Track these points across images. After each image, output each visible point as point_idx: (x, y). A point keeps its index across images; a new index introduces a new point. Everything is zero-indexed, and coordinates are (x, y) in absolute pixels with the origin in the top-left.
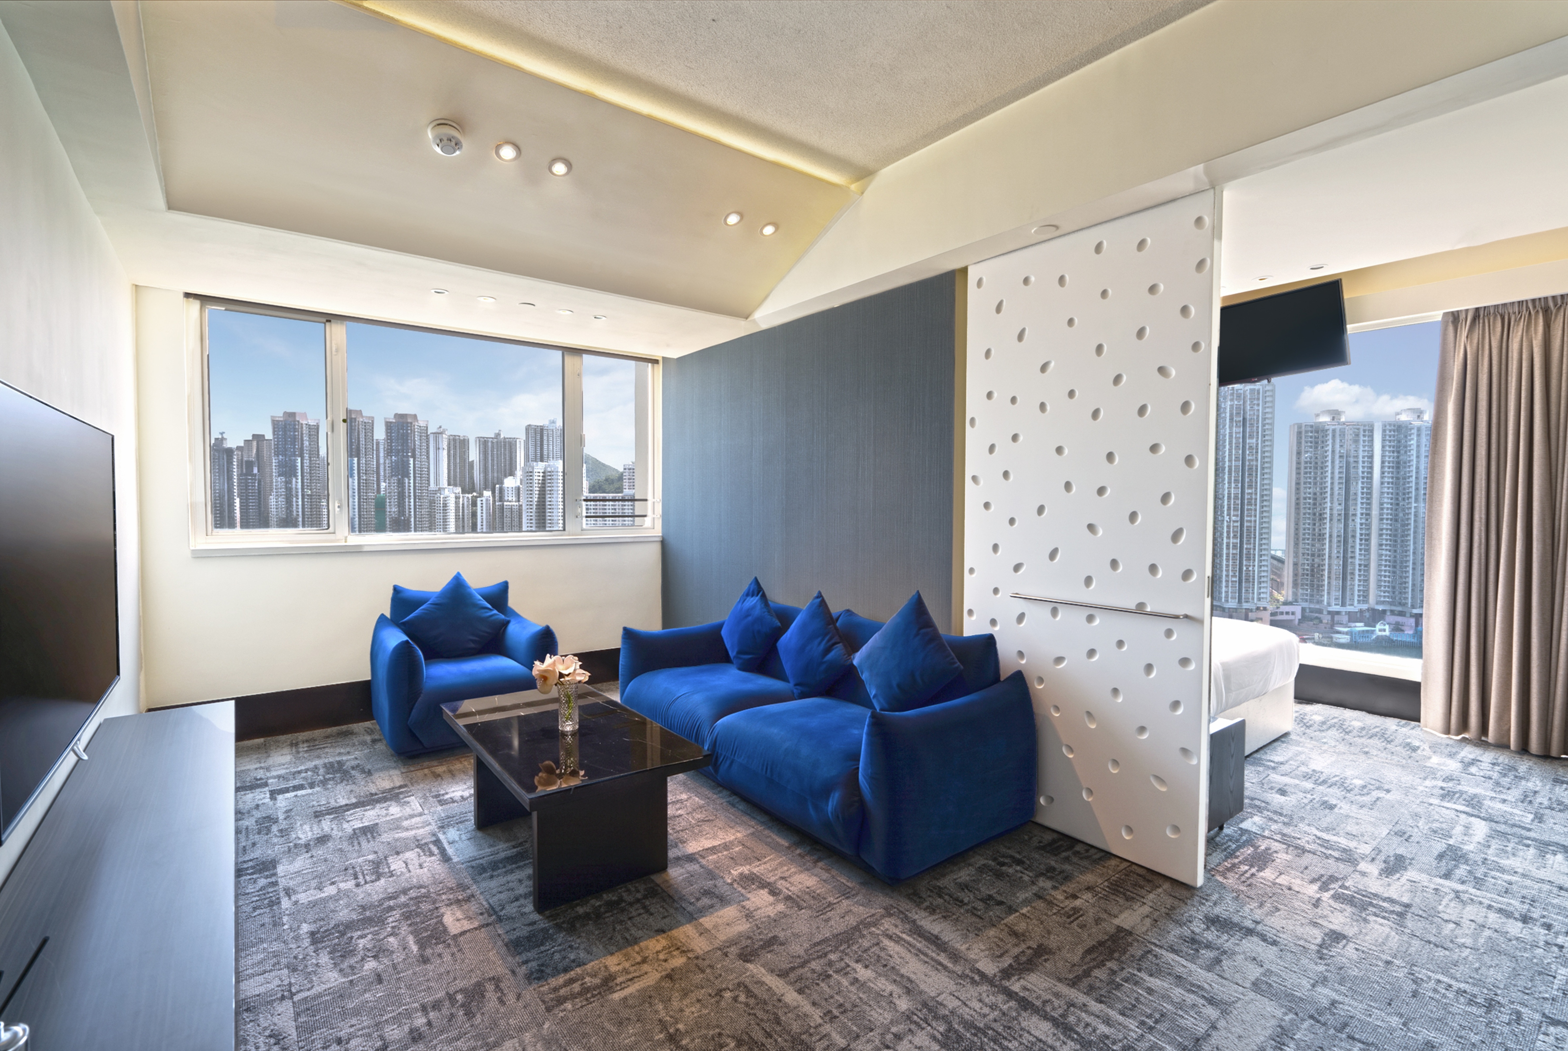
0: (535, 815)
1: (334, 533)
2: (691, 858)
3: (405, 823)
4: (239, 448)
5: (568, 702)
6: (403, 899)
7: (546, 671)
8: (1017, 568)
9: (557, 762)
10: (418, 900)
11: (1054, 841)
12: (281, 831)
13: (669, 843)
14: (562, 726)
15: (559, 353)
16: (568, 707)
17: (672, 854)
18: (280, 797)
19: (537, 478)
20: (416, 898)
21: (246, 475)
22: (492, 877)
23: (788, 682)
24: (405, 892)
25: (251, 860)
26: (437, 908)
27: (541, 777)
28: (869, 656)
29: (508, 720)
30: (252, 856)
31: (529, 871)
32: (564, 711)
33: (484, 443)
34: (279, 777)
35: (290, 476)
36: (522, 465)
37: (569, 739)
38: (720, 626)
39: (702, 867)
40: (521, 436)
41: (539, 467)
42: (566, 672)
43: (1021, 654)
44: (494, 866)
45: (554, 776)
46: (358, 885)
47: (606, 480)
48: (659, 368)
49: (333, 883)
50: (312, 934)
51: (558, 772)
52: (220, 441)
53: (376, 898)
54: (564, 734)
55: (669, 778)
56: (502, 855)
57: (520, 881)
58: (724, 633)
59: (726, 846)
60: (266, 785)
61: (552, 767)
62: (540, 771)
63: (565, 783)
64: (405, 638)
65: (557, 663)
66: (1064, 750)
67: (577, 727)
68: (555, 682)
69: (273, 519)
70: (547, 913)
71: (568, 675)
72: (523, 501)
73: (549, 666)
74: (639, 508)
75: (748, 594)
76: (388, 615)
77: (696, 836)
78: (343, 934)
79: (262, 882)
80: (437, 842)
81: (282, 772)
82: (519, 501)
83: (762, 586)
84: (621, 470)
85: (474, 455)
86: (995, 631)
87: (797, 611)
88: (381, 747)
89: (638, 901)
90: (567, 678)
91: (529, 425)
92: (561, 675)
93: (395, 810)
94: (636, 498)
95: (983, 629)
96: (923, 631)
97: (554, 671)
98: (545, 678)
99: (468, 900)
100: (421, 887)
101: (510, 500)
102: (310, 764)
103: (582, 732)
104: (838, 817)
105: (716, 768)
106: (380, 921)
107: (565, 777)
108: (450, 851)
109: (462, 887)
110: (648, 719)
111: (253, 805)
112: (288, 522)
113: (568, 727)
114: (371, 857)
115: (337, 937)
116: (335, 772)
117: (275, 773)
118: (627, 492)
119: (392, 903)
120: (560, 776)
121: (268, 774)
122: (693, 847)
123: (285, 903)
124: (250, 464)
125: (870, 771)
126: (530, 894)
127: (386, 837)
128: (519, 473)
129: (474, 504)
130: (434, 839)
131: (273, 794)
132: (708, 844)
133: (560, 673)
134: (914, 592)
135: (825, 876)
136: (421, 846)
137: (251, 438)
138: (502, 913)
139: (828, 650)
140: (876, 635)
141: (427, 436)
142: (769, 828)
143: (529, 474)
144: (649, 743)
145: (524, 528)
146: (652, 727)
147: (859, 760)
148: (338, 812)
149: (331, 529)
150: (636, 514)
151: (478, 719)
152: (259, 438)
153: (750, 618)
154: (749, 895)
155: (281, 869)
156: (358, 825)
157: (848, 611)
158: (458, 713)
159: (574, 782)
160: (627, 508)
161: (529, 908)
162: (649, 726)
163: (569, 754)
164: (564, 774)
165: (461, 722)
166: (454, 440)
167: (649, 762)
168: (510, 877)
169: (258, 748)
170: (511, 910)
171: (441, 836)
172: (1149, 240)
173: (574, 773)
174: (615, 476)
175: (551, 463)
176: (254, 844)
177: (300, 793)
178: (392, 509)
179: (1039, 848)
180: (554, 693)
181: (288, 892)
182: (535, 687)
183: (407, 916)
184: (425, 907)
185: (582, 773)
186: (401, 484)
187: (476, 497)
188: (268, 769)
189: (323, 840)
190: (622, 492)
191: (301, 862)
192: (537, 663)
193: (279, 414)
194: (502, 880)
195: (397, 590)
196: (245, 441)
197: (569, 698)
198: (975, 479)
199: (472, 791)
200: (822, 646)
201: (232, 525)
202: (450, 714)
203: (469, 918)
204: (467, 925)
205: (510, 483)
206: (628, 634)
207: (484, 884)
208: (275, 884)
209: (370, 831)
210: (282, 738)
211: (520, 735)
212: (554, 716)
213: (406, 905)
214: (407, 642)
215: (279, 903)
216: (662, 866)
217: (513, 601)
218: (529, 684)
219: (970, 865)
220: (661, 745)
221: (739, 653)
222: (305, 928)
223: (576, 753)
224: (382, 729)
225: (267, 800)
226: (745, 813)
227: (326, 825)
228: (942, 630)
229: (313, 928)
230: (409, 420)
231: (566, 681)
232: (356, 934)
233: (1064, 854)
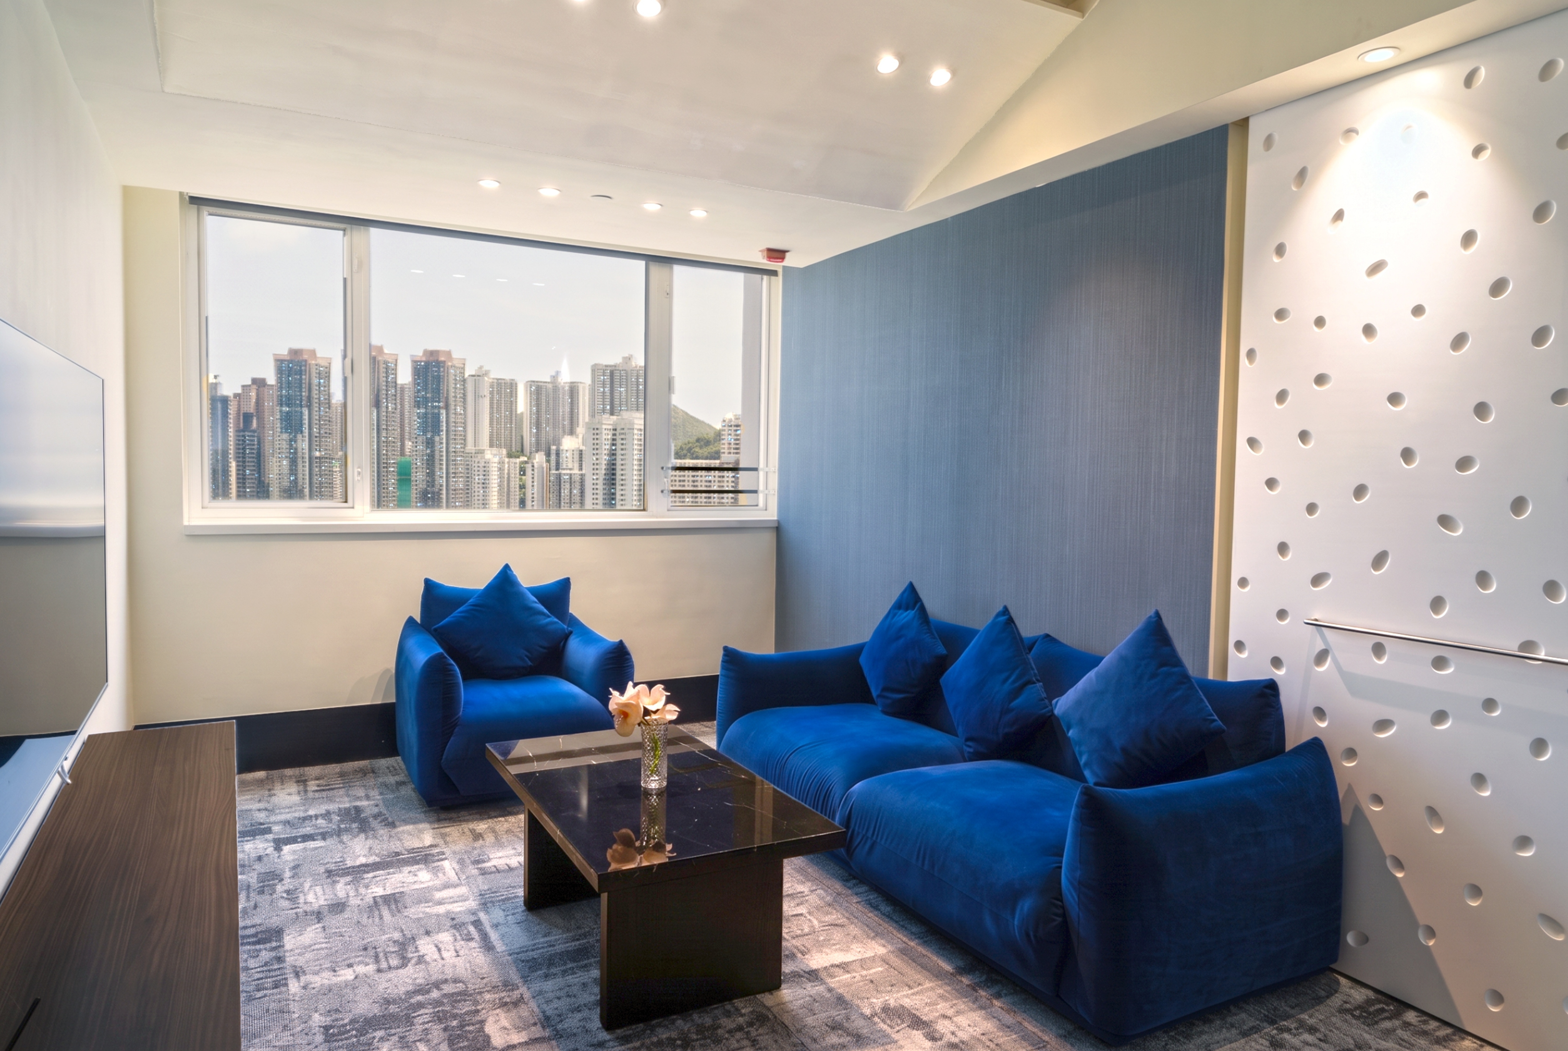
0: (604, 896)
1: (353, 508)
2: (813, 975)
3: (438, 895)
4: (236, 395)
5: (654, 749)
6: (435, 994)
7: (626, 705)
8: (1318, 580)
9: (637, 831)
10: (456, 998)
11: (1369, 1002)
12: (288, 892)
13: (785, 952)
14: (646, 782)
15: (642, 264)
16: (655, 756)
17: (787, 968)
18: (286, 849)
19: (606, 436)
20: (453, 994)
21: (243, 431)
22: (547, 976)
23: (957, 735)
24: (437, 985)
25: (253, 926)
26: (477, 1011)
27: (616, 851)
28: (1078, 703)
29: (576, 769)
30: (257, 921)
31: (596, 973)
32: (649, 762)
33: (538, 391)
34: (287, 823)
35: (296, 433)
36: (587, 420)
37: (654, 799)
38: (858, 650)
39: (830, 990)
40: (586, 379)
41: (608, 422)
42: (652, 708)
43: (1320, 713)
44: (551, 961)
45: (632, 851)
46: (379, 971)
47: (698, 440)
48: (778, 282)
49: (350, 966)
50: (326, 1028)
51: (638, 844)
52: (214, 387)
53: (402, 990)
54: (647, 793)
55: (785, 861)
56: (560, 948)
57: (584, 985)
58: (863, 660)
59: (863, 963)
60: (268, 831)
61: (630, 838)
62: (615, 842)
63: (647, 860)
64: (440, 650)
65: (641, 695)
66: (1389, 863)
67: (665, 784)
68: (638, 721)
69: (274, 489)
70: (619, 1032)
71: (655, 712)
72: (587, 470)
73: (631, 698)
74: (745, 480)
75: (899, 606)
76: (418, 619)
77: (821, 946)
78: (362, 1032)
79: (265, 955)
80: (477, 923)
81: (288, 817)
82: (581, 469)
83: (921, 596)
84: (718, 426)
85: (522, 405)
86: (1279, 674)
87: (971, 633)
88: (408, 791)
89: (740, 1028)
90: (654, 717)
91: (596, 365)
92: (647, 712)
93: (423, 877)
94: (741, 466)
95: (1260, 672)
96: (1165, 669)
97: (637, 706)
98: (625, 715)
99: (516, 1004)
100: (456, 981)
101: (570, 467)
102: (322, 809)
103: (671, 792)
104: (1028, 935)
105: (850, 852)
106: (409, 1021)
107: (646, 852)
108: (494, 936)
109: (508, 985)
110: (759, 778)
111: (253, 855)
112: (292, 492)
113: (654, 783)
114: (397, 936)
115: (356, 1036)
116: (353, 821)
117: (283, 817)
118: (727, 459)
119: (420, 998)
120: (641, 850)
121: (273, 819)
122: (817, 961)
123: (294, 986)
124: (247, 418)
125: (1078, 874)
126: (595, 1003)
127: (414, 911)
128: (581, 430)
129: (523, 471)
130: (473, 918)
131: (279, 844)
132: (838, 957)
133: (645, 709)
134: (1151, 612)
135: (1009, 1019)
136: (456, 925)
137: (250, 383)
138: (560, 1027)
139: (1017, 692)
140: (1092, 674)
141: (464, 381)
142: (925, 943)
143: (595, 431)
144: (758, 810)
145: (587, 507)
146: (762, 789)
147: (1062, 856)
148: (357, 872)
149: (350, 504)
150: (740, 488)
151: (536, 767)
152: (259, 383)
153: (902, 641)
154: (895, 1036)
155: (290, 941)
156: (379, 891)
157: (1047, 636)
158: (510, 757)
159: (659, 859)
160: (727, 480)
161: (596, 1023)
162: (758, 787)
163: (653, 821)
164: (645, 847)
165: (514, 770)
166: (499, 384)
167: (757, 836)
168: (570, 979)
169: (260, 783)
170: (572, 1022)
171: (482, 916)
172: (1562, 63)
173: (659, 848)
174: (711, 435)
175: (626, 415)
176: (255, 907)
177: (311, 844)
178: (419, 476)
179: (1342, 1011)
180: (636, 735)
181: (298, 973)
182: (611, 726)
183: (439, 1018)
184: (465, 1007)
185: (669, 847)
186: (430, 443)
187: (526, 462)
188: (270, 811)
189: (338, 907)
190: (718, 458)
191: (312, 934)
192: (616, 693)
193: (284, 352)
194: (559, 981)
195: (430, 587)
196: (243, 386)
197: (656, 743)
198: (1252, 442)
199: (521, 859)
200: (1007, 686)
201: (226, 495)
202: (500, 757)
203: (519, 1029)
204: (517, 1038)
205: (569, 444)
206: (731, 657)
207: (537, 986)
208: (280, 959)
209: (393, 901)
210: (288, 772)
211: (590, 791)
212: (635, 767)
213: (438, 1003)
214: (442, 654)
215: (286, 985)
216: (774, 983)
217: (577, 607)
218: (603, 721)
219: (1232, 1025)
220: (774, 814)
221: (885, 689)
222: (317, 1019)
223: (663, 819)
224: (408, 769)
225: (270, 850)
226: (889, 917)
227: (342, 888)
228: (1192, 670)
229: (327, 1021)
230: (442, 359)
231: (652, 720)
232: (379, 1034)
233: (1387, 1024)
